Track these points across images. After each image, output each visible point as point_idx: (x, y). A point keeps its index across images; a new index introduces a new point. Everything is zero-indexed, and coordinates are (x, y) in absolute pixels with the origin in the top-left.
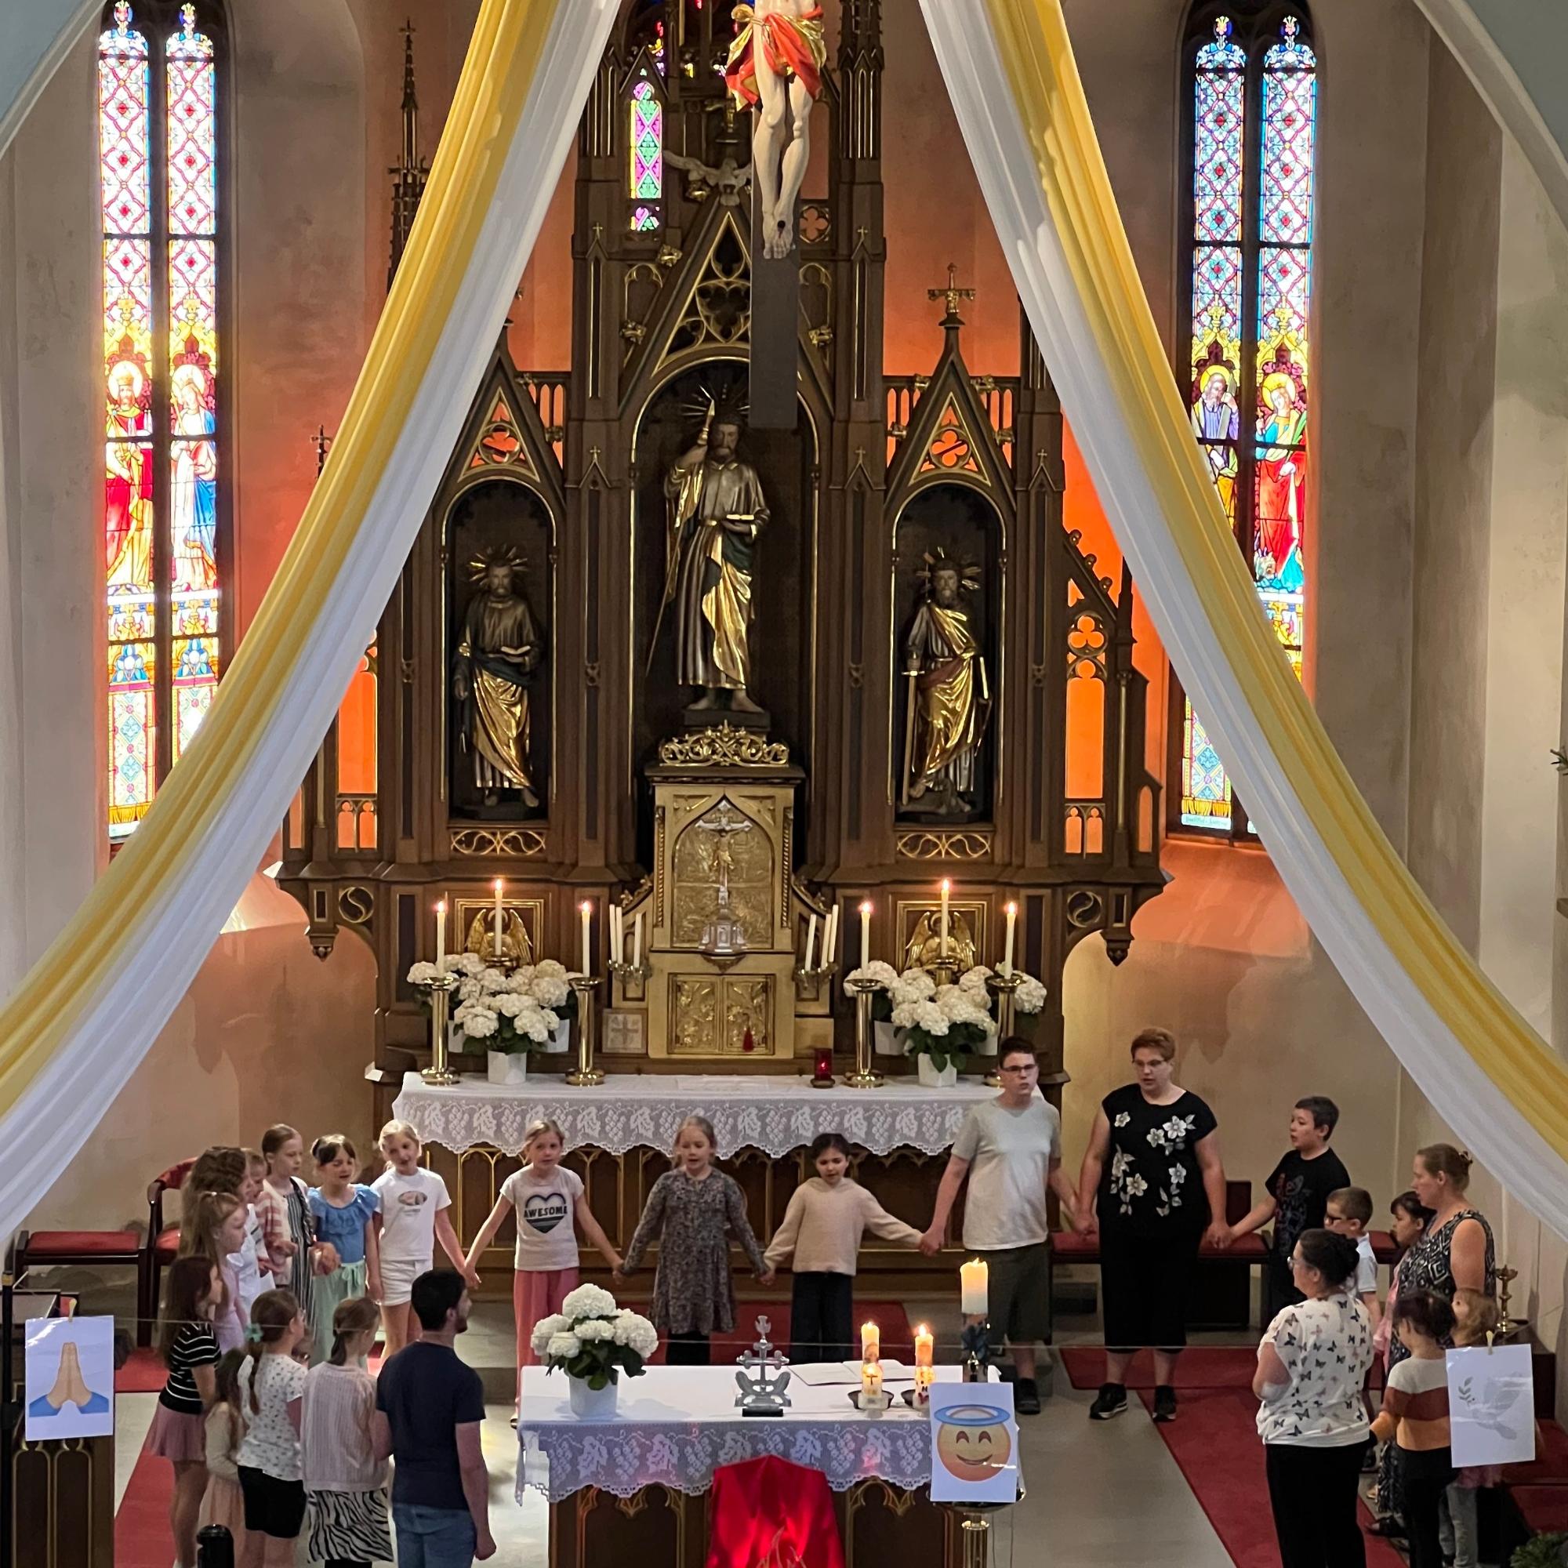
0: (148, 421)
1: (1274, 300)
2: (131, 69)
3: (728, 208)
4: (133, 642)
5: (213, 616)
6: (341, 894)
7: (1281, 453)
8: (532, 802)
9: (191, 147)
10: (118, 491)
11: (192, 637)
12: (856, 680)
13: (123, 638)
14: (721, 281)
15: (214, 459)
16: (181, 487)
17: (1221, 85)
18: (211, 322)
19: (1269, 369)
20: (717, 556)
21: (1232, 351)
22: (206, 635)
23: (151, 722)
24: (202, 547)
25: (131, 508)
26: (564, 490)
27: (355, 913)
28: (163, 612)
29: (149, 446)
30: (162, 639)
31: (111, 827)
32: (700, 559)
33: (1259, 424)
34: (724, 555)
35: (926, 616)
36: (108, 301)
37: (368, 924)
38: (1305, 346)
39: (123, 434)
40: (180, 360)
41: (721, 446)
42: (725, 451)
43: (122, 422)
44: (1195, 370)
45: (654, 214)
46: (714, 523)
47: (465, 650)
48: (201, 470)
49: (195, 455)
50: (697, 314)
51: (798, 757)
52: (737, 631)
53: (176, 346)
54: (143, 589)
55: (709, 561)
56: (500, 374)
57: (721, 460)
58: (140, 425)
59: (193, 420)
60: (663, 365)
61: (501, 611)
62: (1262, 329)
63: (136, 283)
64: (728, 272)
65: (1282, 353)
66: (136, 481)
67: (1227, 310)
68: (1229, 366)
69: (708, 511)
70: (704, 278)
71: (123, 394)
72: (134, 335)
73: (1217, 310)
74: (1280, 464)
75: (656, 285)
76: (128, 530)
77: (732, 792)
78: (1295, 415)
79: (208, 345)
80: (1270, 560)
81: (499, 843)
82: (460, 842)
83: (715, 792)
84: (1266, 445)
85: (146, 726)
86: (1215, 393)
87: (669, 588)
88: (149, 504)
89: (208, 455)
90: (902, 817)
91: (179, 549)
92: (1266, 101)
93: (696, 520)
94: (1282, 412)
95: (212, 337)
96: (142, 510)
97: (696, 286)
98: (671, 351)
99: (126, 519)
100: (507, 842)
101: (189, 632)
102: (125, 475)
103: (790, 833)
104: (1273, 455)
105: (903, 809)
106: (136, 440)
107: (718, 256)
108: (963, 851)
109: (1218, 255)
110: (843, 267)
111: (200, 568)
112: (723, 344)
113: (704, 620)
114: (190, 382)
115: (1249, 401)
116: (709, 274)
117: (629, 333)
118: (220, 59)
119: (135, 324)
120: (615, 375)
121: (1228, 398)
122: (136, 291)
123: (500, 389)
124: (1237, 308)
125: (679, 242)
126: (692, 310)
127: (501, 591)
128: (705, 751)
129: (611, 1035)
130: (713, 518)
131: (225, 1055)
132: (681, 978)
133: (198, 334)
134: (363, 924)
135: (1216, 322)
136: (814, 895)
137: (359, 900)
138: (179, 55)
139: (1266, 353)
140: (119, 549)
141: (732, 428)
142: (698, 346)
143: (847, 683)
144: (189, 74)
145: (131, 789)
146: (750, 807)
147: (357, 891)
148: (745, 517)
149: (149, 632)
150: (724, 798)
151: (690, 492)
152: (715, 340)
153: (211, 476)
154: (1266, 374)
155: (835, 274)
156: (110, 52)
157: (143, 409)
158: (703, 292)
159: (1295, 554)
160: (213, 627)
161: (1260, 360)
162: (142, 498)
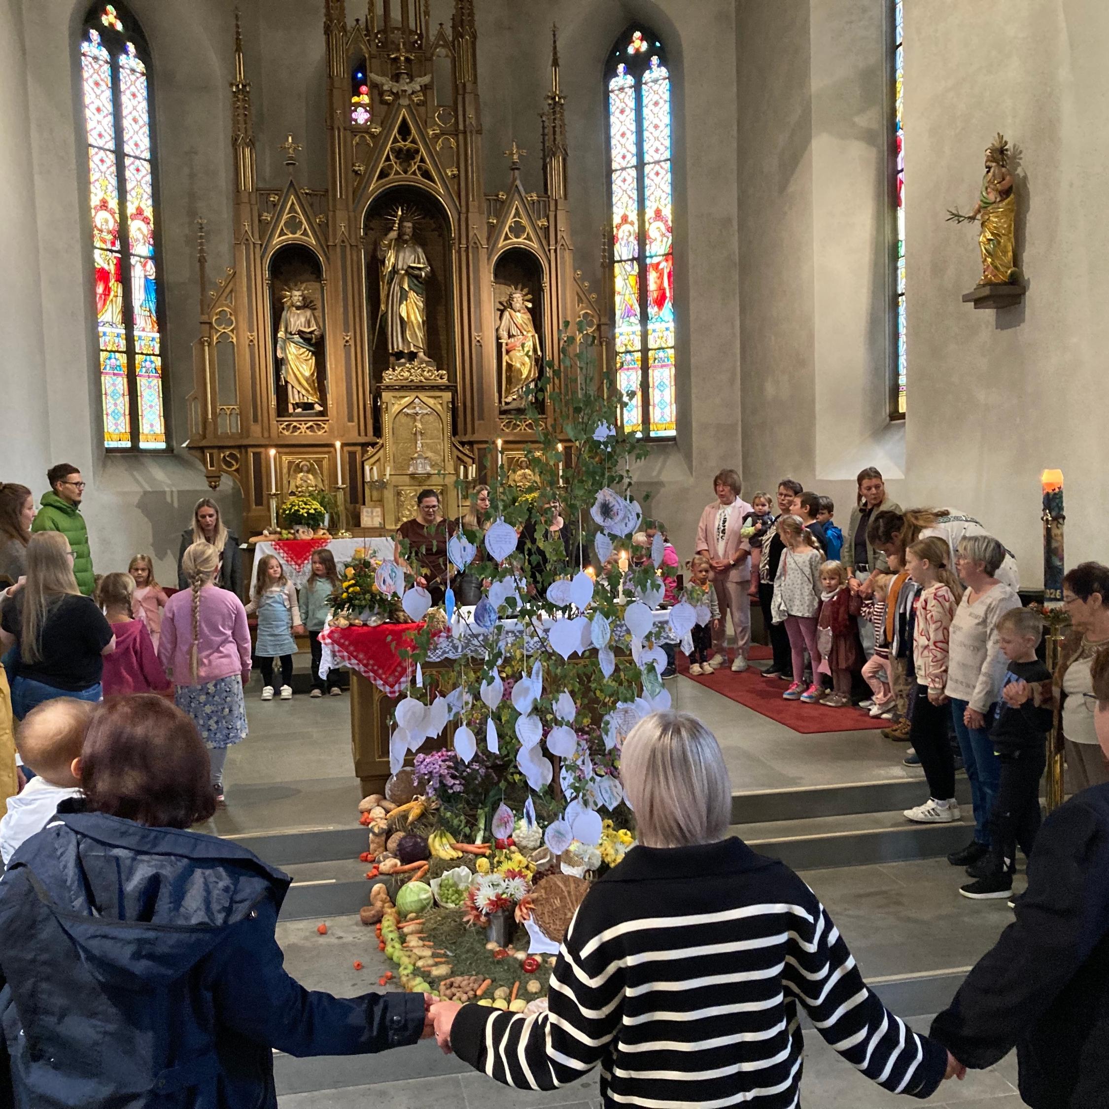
0: (118, 243)
1: (652, 189)
2: (101, 66)
3: (404, 106)
4: (115, 352)
5: (157, 346)
6: (222, 455)
7: (660, 258)
8: (318, 408)
9: (135, 113)
10: (103, 275)
11: (147, 355)
12: (478, 341)
13: (109, 349)
14: (401, 144)
15: (154, 269)
16: (137, 280)
17: (622, 96)
18: (150, 202)
19: (651, 221)
20: (406, 287)
21: (633, 217)
22: (154, 355)
23: (126, 393)
24: (150, 311)
25: (110, 284)
26: (328, 246)
27: (229, 465)
28: (130, 339)
29: (119, 255)
30: (130, 352)
31: (106, 443)
32: (397, 288)
33: (648, 247)
34: (409, 286)
35: (509, 317)
36: (92, 179)
37: (237, 470)
38: (669, 206)
39: (104, 247)
40: (134, 217)
41: (405, 234)
42: (407, 237)
43: (104, 241)
44: (615, 230)
45: (366, 111)
46: (403, 272)
47: (281, 334)
48: (148, 273)
49: (144, 266)
50: (390, 160)
51: (452, 377)
52: (418, 322)
53: (131, 209)
54: (119, 326)
55: (402, 288)
56: (292, 190)
57: (406, 242)
58: (113, 244)
59: (141, 248)
60: (374, 187)
61: (298, 315)
62: (647, 203)
63: (108, 173)
64: (405, 140)
65: (658, 213)
66: (113, 272)
67: (630, 198)
68: (632, 224)
69: (400, 267)
70: (393, 143)
71: (104, 227)
72: (109, 199)
73: (625, 198)
74: (658, 264)
75: (368, 145)
76: (109, 295)
77: (421, 395)
78: (665, 239)
79: (149, 212)
80: (656, 309)
81: (303, 427)
82: (283, 429)
83: (413, 395)
84: (651, 257)
85: (124, 395)
86: (625, 238)
87: (383, 307)
88: (120, 285)
89: (151, 267)
90: (503, 412)
91: (137, 310)
92: (644, 98)
93: (395, 271)
94: (659, 239)
95: (151, 209)
96: (116, 288)
97: (389, 146)
98: (377, 181)
99: (107, 290)
100: (307, 428)
101: (145, 352)
102: (106, 267)
103: (450, 414)
104: (655, 260)
105: (503, 409)
106: (111, 251)
107: (399, 132)
108: (531, 428)
109: (624, 174)
110: (461, 137)
111: (149, 321)
112: (404, 175)
113: (401, 319)
114: (139, 229)
115: (642, 238)
116: (395, 141)
117: (356, 168)
118: (150, 75)
119: (109, 193)
120: (351, 190)
121: (632, 239)
122: (109, 177)
123: (292, 197)
124: (635, 197)
125: (379, 122)
126: (388, 159)
127: (298, 304)
128: (406, 374)
129: (365, 519)
130: (403, 269)
131: (169, 552)
132: (400, 488)
133: (143, 206)
134: (235, 471)
135: (625, 205)
136: (463, 447)
137: (232, 459)
138: (126, 66)
139: (650, 213)
140: (104, 304)
141: (410, 224)
142: (392, 176)
143: (474, 342)
144: (133, 78)
145: (116, 425)
146: (431, 402)
147: (231, 454)
148: (419, 266)
149: (123, 348)
150: (417, 397)
151: (391, 259)
152: (400, 174)
153: (153, 277)
154: (650, 224)
155: (457, 142)
156: (89, 53)
157: (115, 237)
158: (391, 148)
159: (668, 305)
160: (157, 352)
161: (647, 217)
162: (116, 281)
